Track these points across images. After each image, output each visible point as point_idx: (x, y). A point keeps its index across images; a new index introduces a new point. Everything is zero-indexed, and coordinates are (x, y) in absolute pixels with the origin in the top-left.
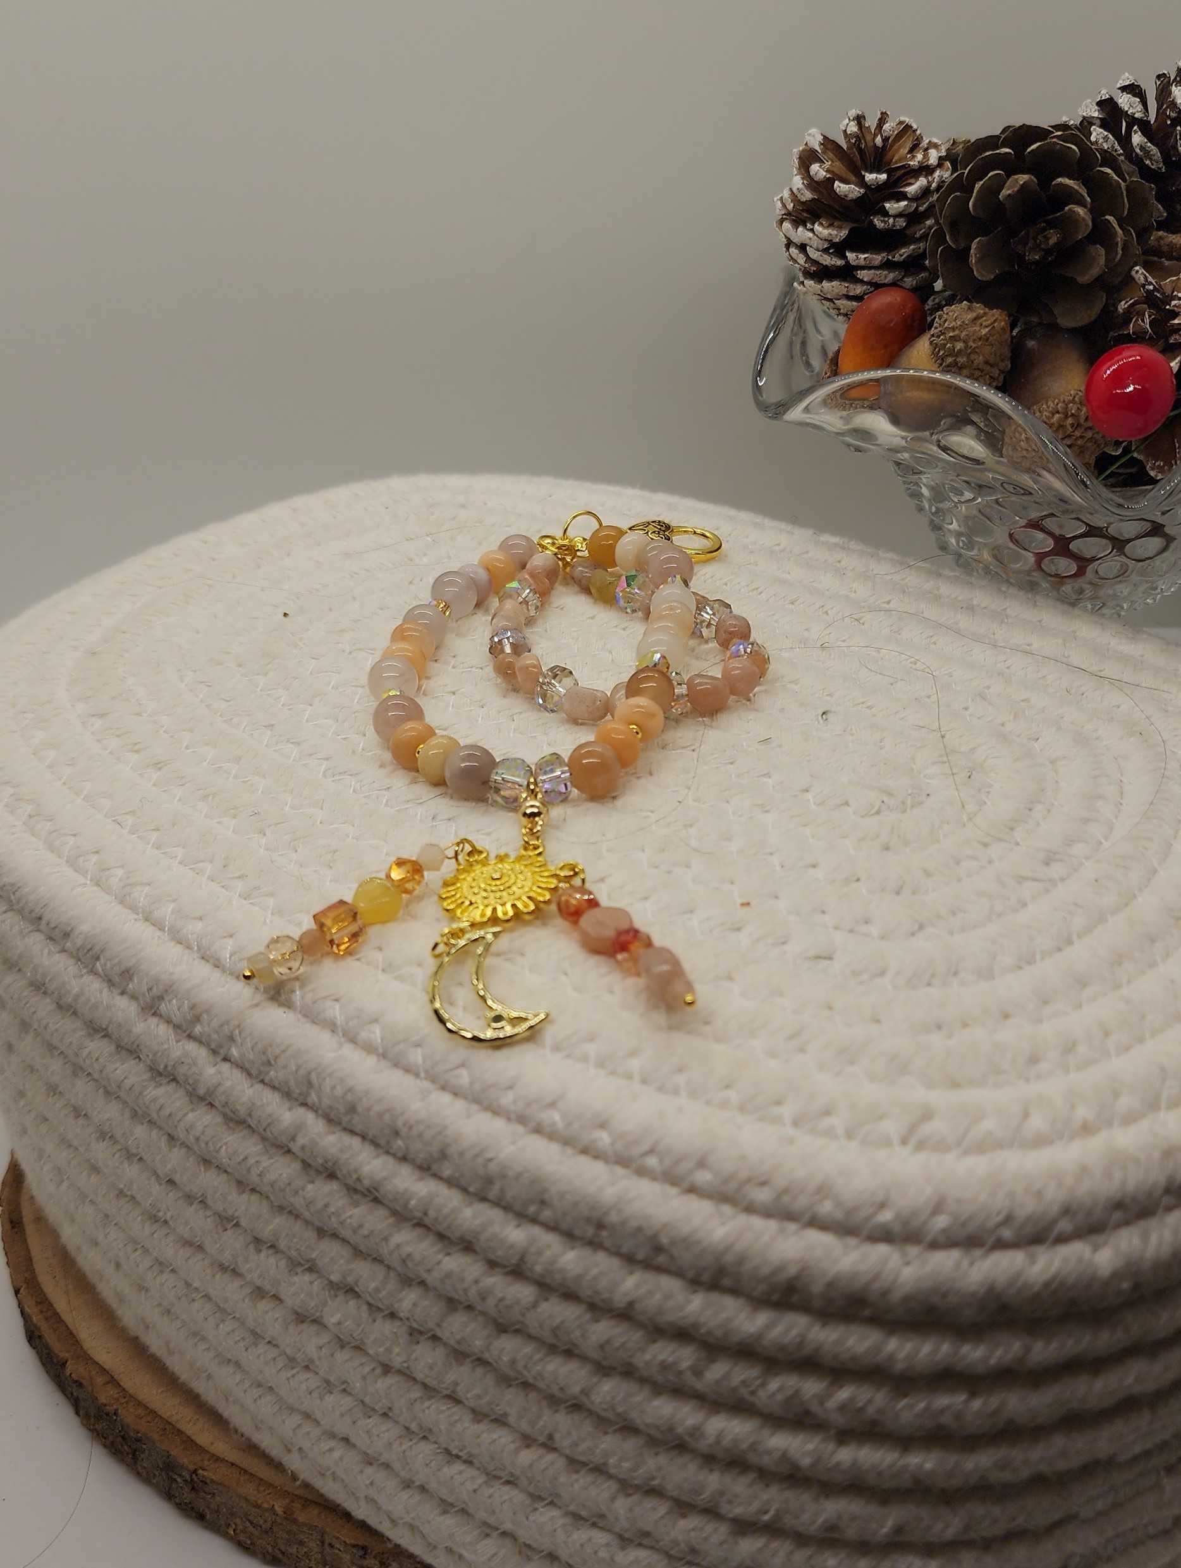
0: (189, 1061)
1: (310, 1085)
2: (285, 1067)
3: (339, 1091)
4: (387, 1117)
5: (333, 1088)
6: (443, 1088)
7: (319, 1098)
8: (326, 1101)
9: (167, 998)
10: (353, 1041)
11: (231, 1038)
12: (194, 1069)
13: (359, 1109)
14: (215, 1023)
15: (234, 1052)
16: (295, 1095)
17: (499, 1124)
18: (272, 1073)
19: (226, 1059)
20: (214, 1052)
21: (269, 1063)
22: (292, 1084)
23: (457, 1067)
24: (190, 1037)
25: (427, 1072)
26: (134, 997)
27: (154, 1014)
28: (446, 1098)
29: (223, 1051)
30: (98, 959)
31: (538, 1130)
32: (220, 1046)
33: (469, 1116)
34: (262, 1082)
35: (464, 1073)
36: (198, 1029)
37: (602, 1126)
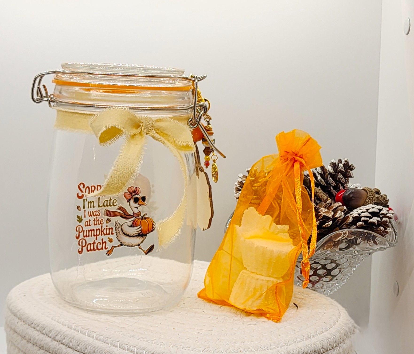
0: (60, 348)
1: (86, 348)
2: (81, 345)
3: (92, 348)
4: (101, 352)
5: (91, 347)
6: (114, 346)
7: (88, 351)
8: (89, 351)
9: (58, 335)
10: (97, 339)
11: (71, 341)
12: (61, 350)
13: (96, 351)
14: (68, 338)
15: (71, 345)
16: (82, 351)
17: (124, 351)
18: (78, 348)
19: (69, 347)
20: (67, 345)
21: (78, 345)
22: (82, 349)
23: (117, 342)
24: (62, 343)
25: (111, 343)
26: (50, 337)
27: (55, 340)
28: (114, 347)
29: (68, 345)
30: (44, 329)
31: (131, 351)
32: (68, 343)
33: (118, 350)
34: (76, 350)
35: (119, 343)
36: (64, 341)
37: (144, 350)
